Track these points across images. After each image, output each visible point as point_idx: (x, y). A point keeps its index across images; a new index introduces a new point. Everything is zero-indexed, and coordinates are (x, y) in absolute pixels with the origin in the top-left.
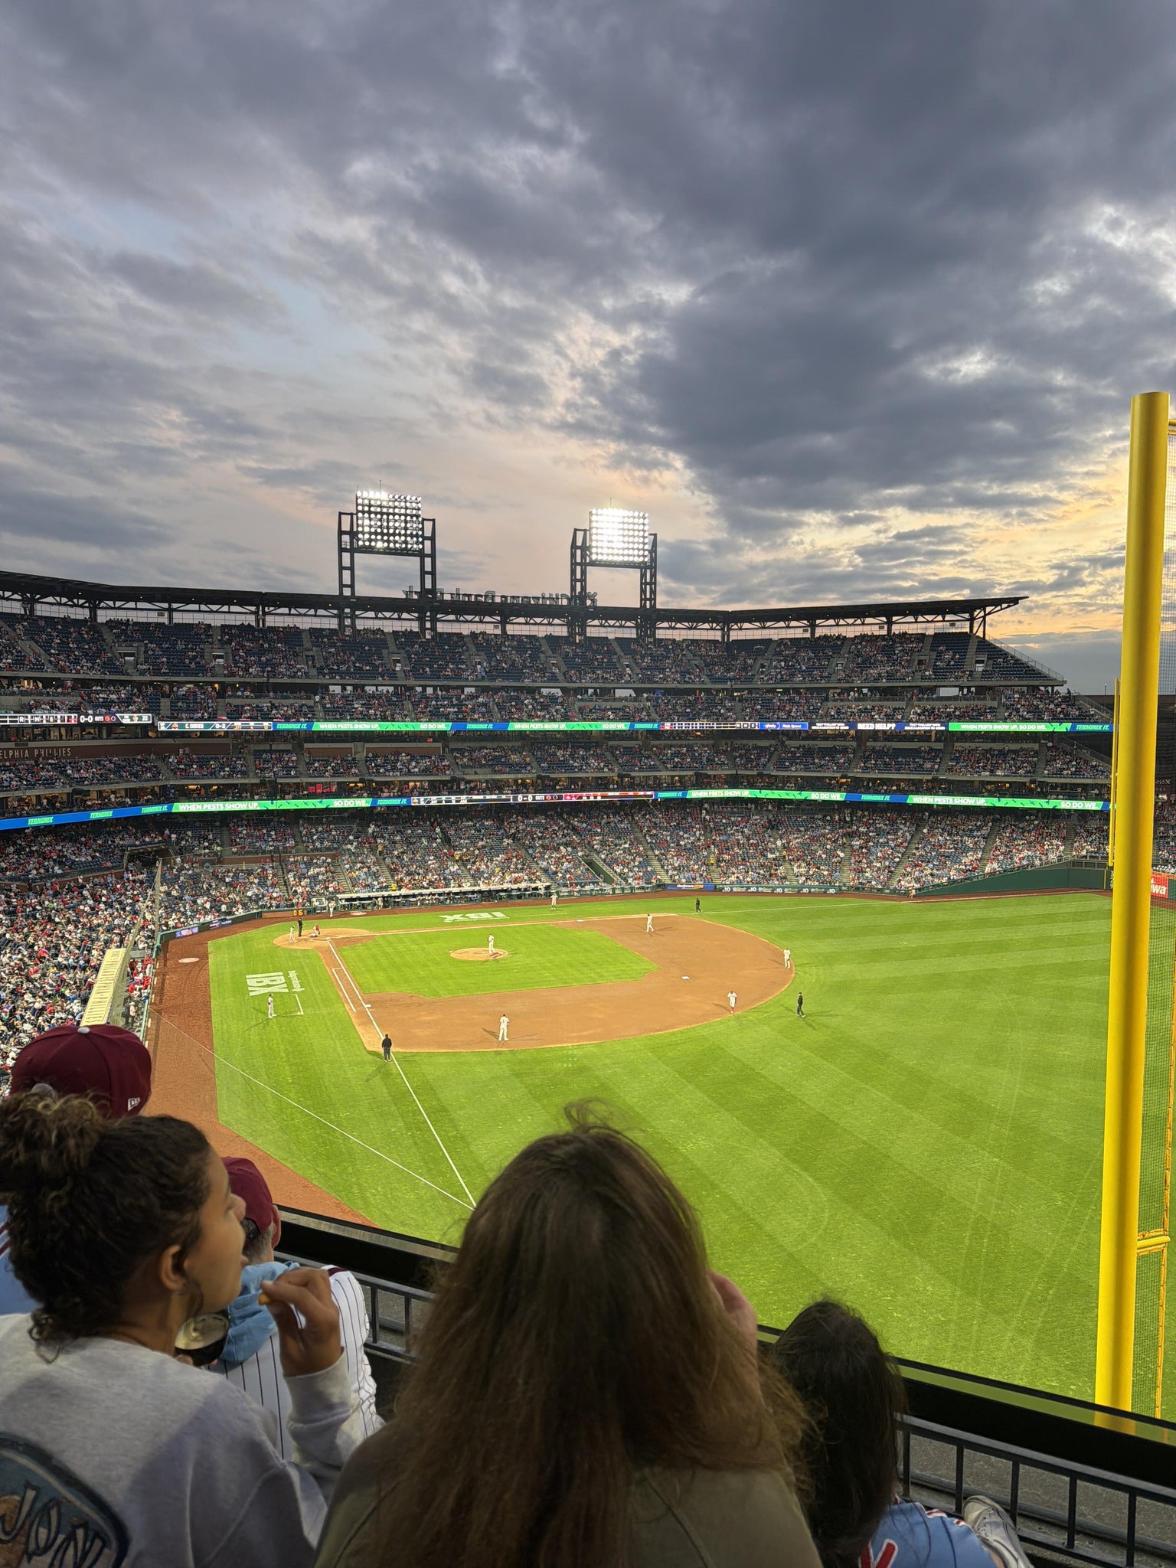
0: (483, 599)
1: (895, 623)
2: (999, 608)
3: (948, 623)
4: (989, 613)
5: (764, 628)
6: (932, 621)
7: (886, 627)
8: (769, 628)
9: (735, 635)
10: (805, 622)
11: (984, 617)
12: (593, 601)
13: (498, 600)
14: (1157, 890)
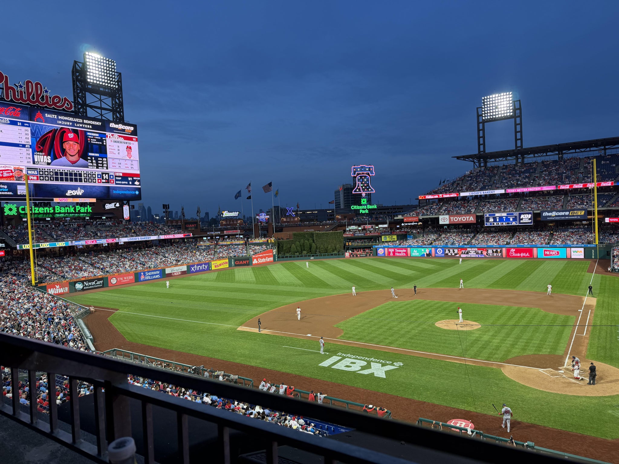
14: (61, 291)
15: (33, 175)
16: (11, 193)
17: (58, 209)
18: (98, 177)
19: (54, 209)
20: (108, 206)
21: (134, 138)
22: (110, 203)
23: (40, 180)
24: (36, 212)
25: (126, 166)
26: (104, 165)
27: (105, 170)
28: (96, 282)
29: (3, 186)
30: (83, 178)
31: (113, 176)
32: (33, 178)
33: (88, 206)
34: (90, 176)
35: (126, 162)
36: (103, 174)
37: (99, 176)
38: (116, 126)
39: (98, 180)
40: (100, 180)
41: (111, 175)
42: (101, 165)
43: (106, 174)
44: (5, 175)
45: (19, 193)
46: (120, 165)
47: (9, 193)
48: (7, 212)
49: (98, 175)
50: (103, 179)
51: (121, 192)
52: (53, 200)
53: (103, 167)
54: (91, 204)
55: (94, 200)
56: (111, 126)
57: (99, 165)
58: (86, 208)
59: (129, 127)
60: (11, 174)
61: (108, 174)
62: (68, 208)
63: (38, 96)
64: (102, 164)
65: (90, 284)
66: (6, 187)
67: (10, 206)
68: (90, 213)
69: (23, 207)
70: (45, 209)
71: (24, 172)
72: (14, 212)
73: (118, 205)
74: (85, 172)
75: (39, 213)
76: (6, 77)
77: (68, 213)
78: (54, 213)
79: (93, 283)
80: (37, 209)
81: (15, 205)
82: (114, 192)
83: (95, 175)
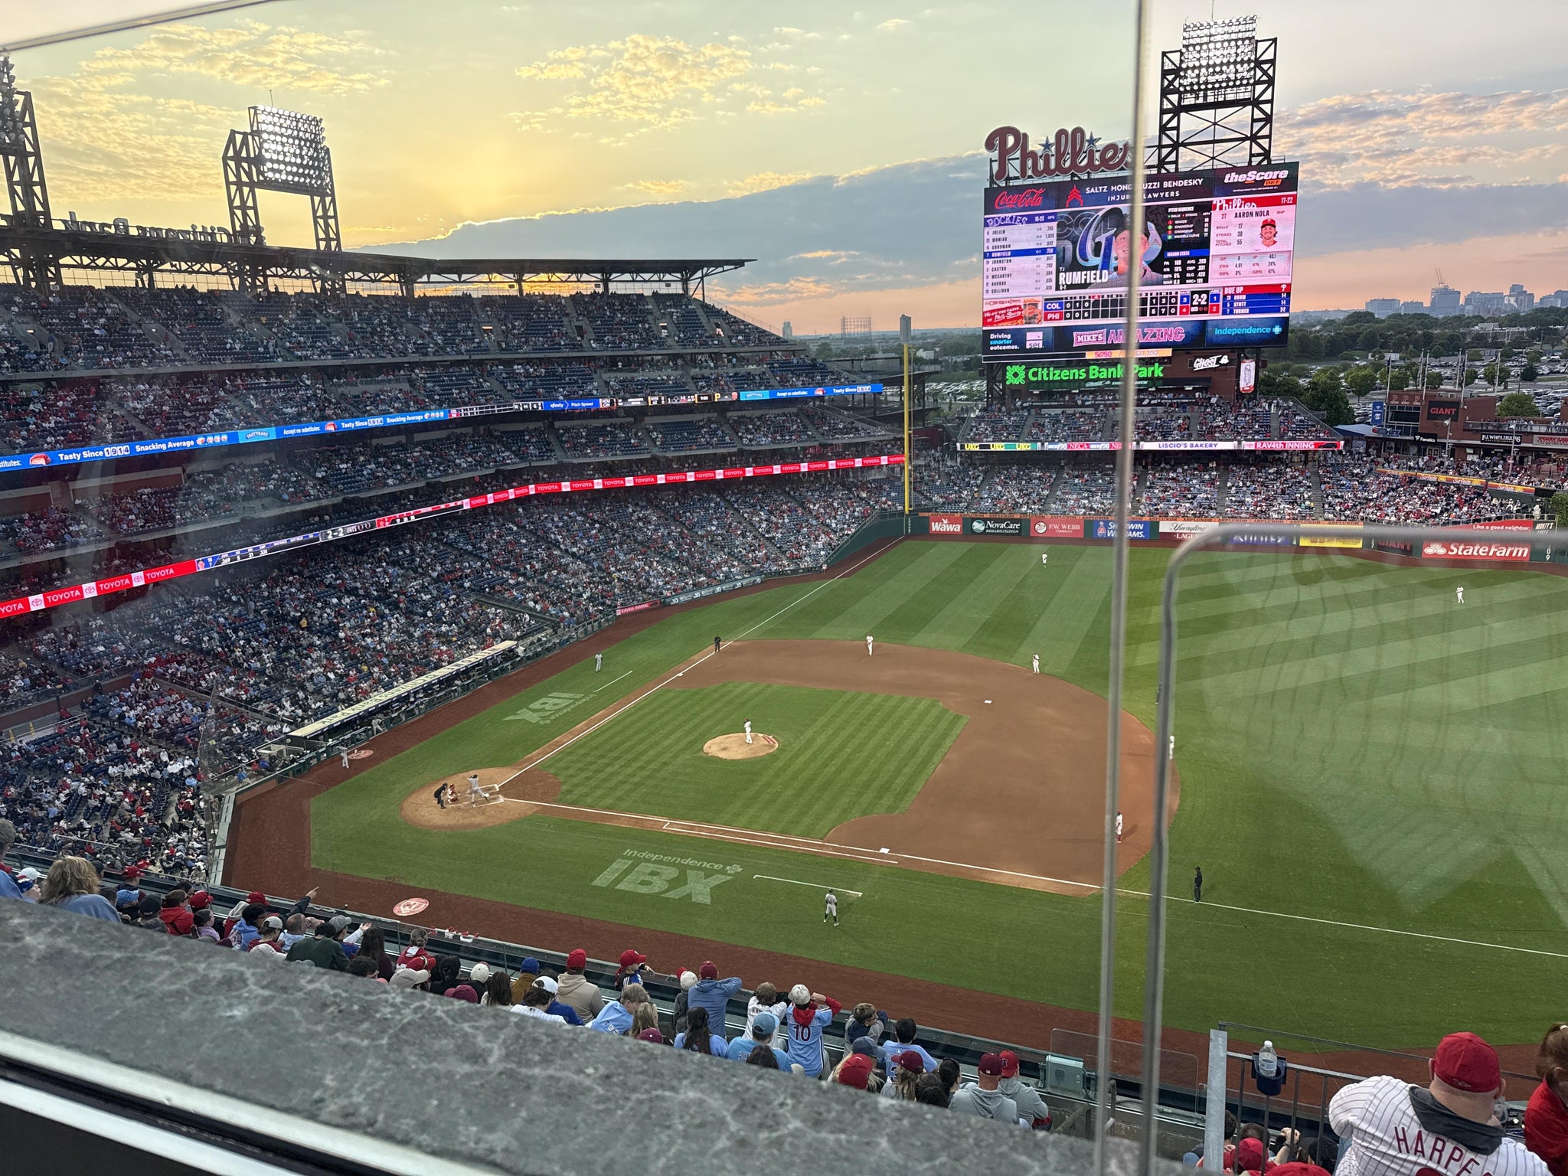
0: (112, 230)
1: (611, 281)
2: (720, 269)
3: (663, 285)
4: (707, 275)
5: (460, 282)
6: (649, 281)
7: (601, 284)
8: (464, 282)
9: (419, 291)
10: (511, 276)
11: (702, 278)
12: (260, 239)
13: (133, 232)
14: (951, 528)
15: (1054, 312)
16: (1016, 347)
17: (1096, 372)
18: (1182, 302)
19: (1087, 372)
20: (1201, 364)
21: (1287, 196)
22: (1206, 358)
23: (1066, 319)
24: (1057, 378)
25: (1256, 268)
26: (1200, 275)
27: (1200, 285)
28: (1007, 525)
29: (1003, 336)
30: (1148, 307)
31: (1218, 296)
32: (1053, 316)
33: (1157, 365)
34: (1164, 301)
35: (1256, 261)
36: (1193, 293)
37: (1185, 300)
38: (1242, 178)
39: (1181, 308)
40: (1187, 308)
41: (1213, 295)
42: (1193, 275)
43: (1200, 293)
44: (1010, 315)
45: (1028, 347)
46: (1238, 269)
47: (1013, 347)
48: (1011, 380)
49: (1182, 297)
50: (1192, 306)
51: (1233, 332)
52: (1084, 355)
53: (1195, 278)
54: (1161, 361)
55: (1167, 352)
56: (1226, 181)
57: (1188, 275)
58: (1151, 369)
59: (1276, 173)
60: (1019, 313)
61: (1207, 292)
62: (1113, 369)
63: (1075, 155)
64: (1196, 272)
65: (997, 525)
66: (1009, 336)
67: (1016, 369)
68: (1159, 378)
69: (1035, 370)
70: (1072, 371)
71: (1040, 307)
72: (1020, 380)
73: (1225, 360)
74: (1154, 295)
75: (1061, 381)
76: (1025, 136)
77: (1112, 380)
78: (1087, 380)
79: (1003, 525)
80: (1057, 372)
81: (1024, 367)
82: (1217, 332)
83: (1176, 297)
